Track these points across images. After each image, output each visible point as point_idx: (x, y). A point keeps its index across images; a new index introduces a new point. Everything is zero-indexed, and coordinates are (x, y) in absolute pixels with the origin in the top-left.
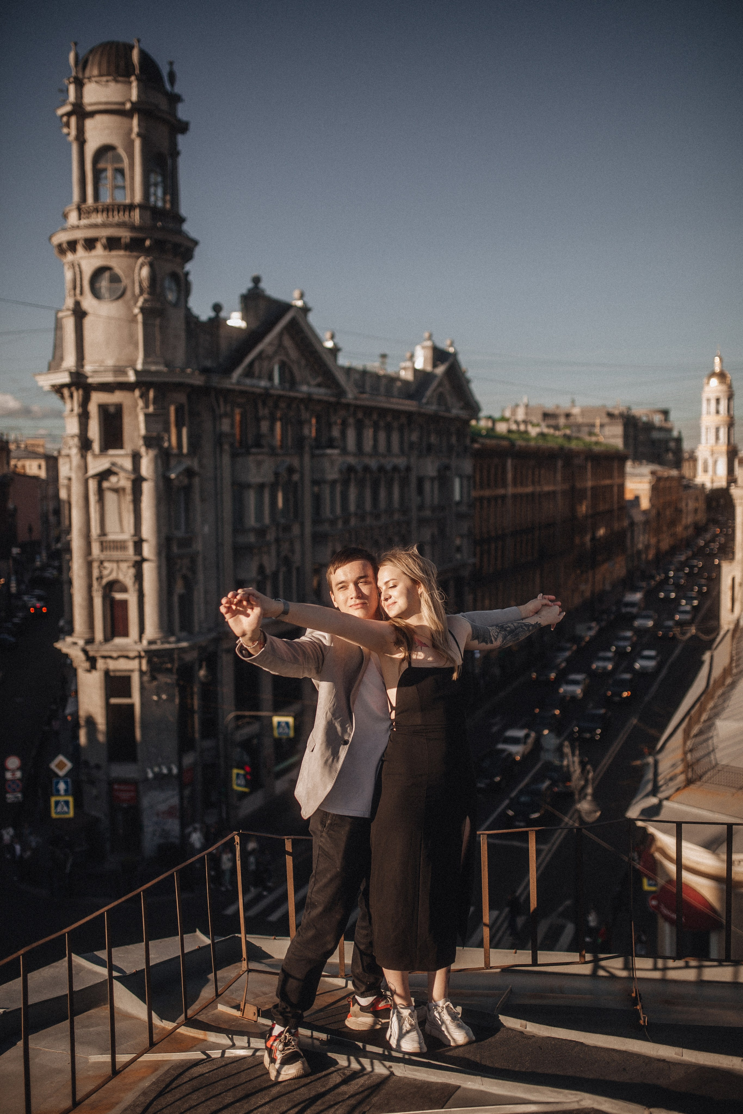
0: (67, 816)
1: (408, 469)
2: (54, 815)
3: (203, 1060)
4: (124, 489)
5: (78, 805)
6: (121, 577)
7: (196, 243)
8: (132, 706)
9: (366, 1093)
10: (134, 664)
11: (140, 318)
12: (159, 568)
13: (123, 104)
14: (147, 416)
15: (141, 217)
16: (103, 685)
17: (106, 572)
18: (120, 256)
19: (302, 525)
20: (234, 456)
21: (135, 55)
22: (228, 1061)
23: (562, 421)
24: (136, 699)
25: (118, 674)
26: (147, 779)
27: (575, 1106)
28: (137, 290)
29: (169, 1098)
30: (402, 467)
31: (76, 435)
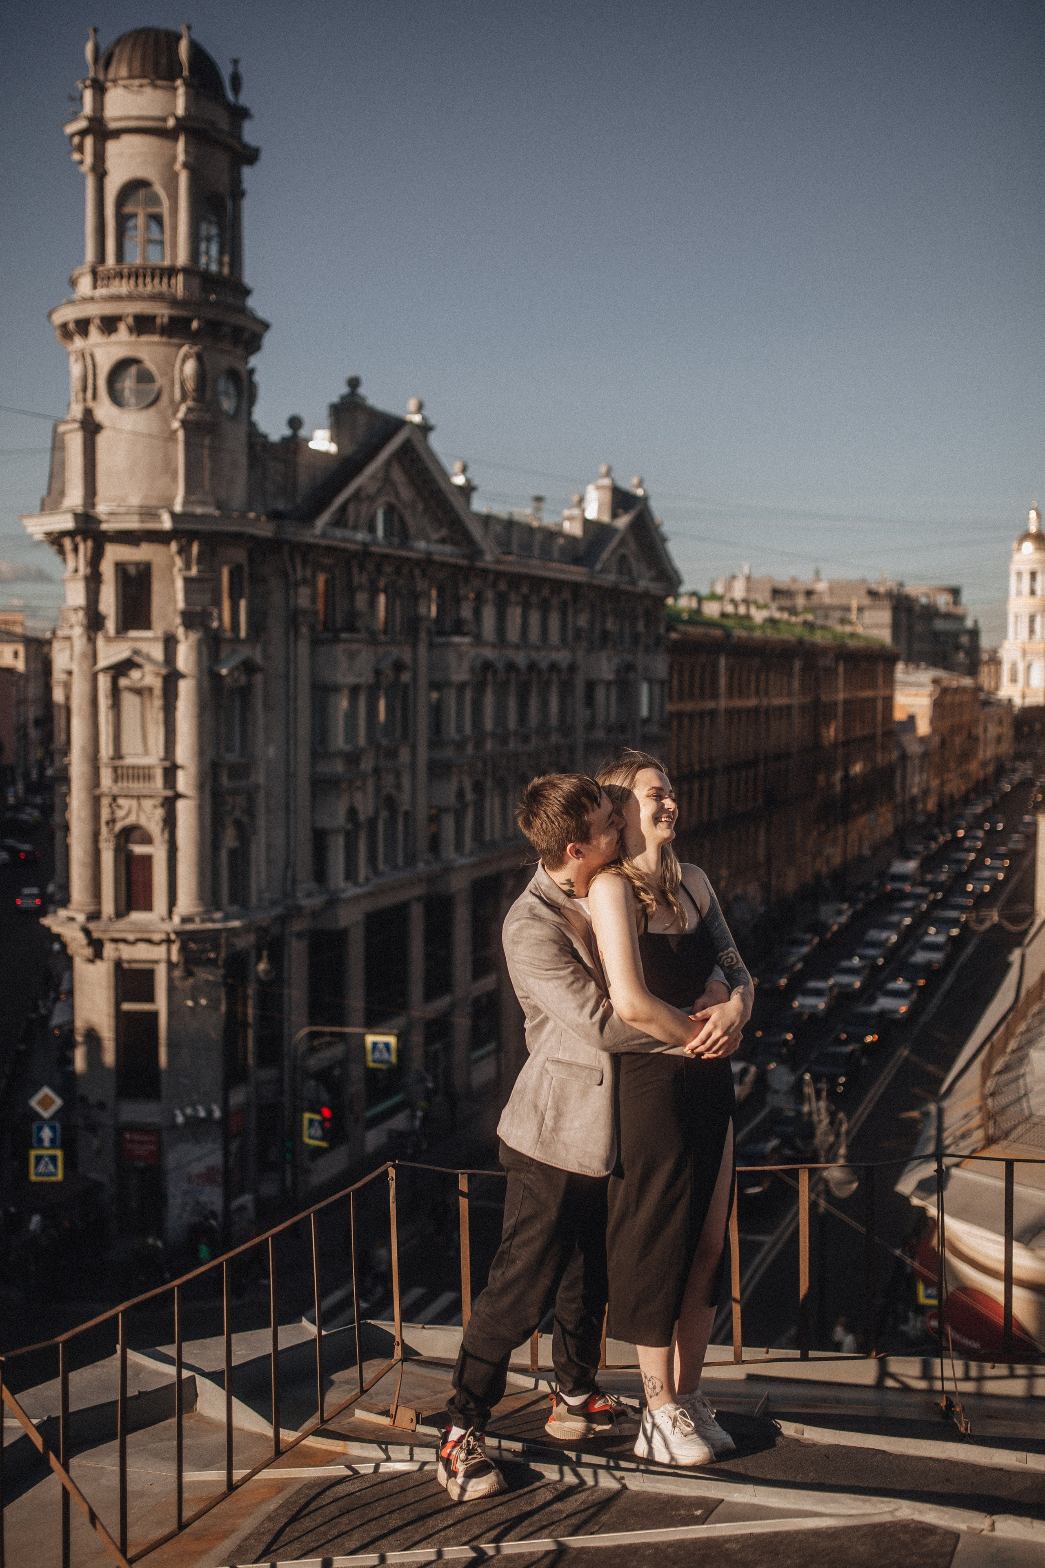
0: (53, 1179)
1: (572, 668)
2: (33, 1178)
4: (150, 690)
5: (70, 1163)
6: (143, 821)
7: (266, 326)
8: (155, 1015)
10: (160, 952)
11: (181, 435)
12: (200, 808)
13: (163, 119)
14: (187, 580)
15: (186, 286)
16: (112, 983)
17: (120, 813)
18: (154, 344)
19: (414, 748)
20: (315, 643)
21: (184, 50)
23: (801, 601)
24: (161, 1004)
25: (135, 966)
26: (174, 1125)
28: (178, 395)
30: (564, 665)
31: (81, 608)
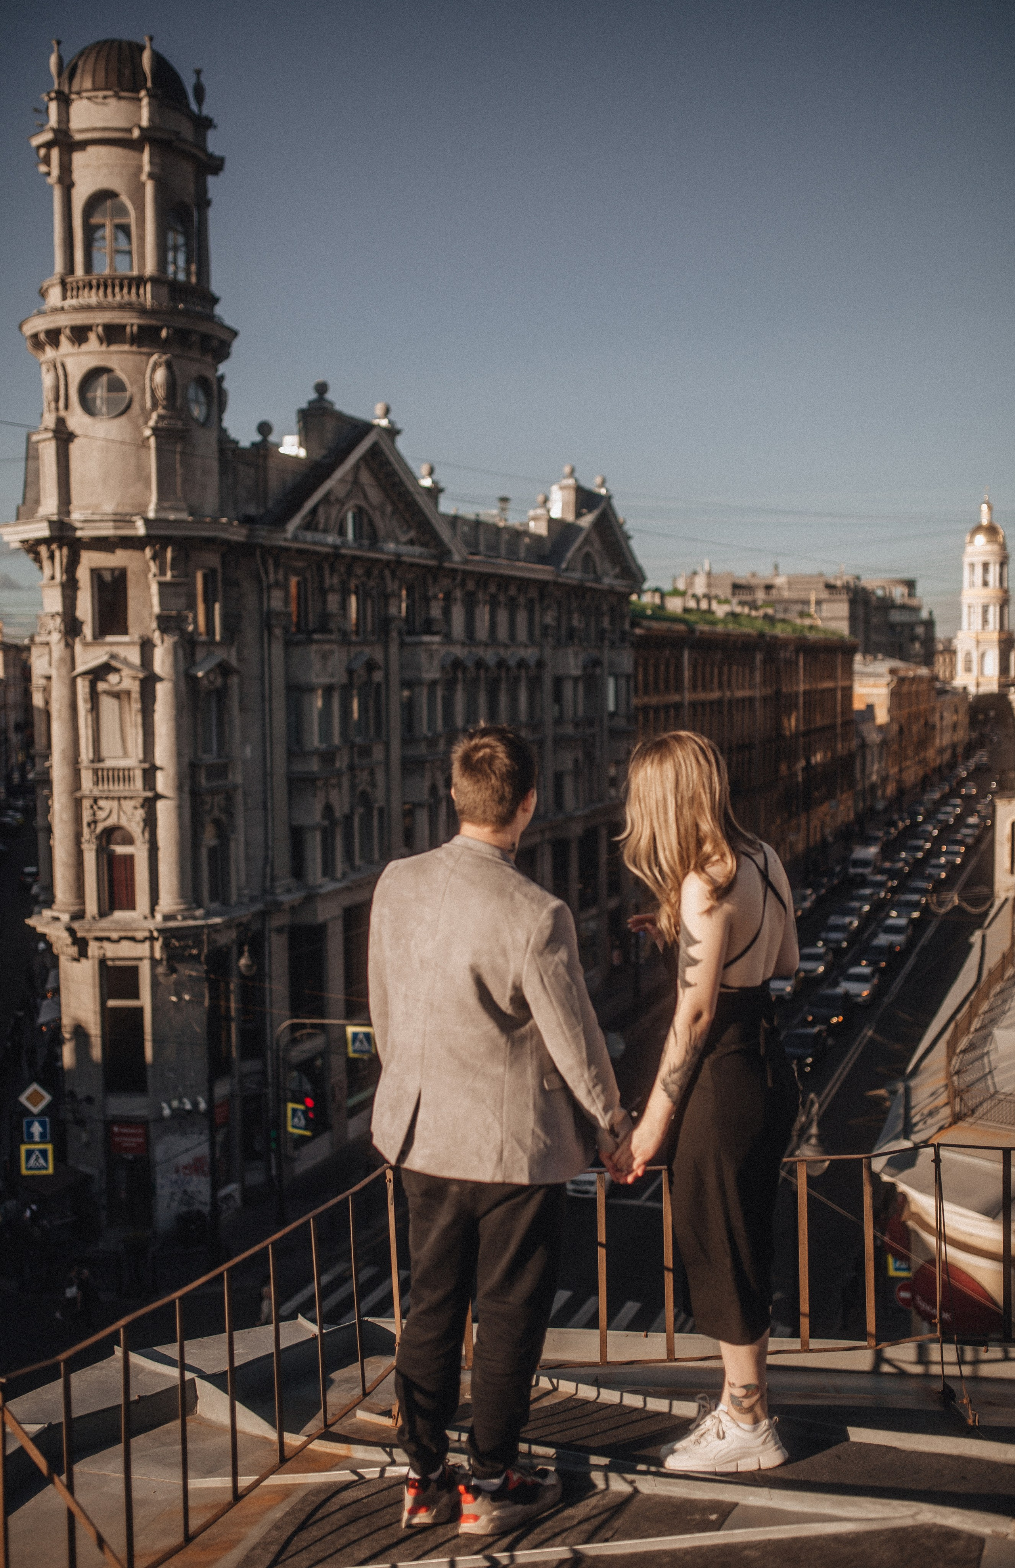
0: (44, 1172)
2: (24, 1172)
3: (354, 1482)
4: (128, 693)
5: (60, 1156)
6: (124, 822)
7: (235, 334)
8: (140, 1011)
9: (604, 1516)
10: (143, 950)
11: (152, 442)
12: (180, 807)
13: (129, 130)
14: (162, 586)
15: (154, 296)
16: (98, 981)
17: (101, 815)
18: (122, 352)
19: (387, 746)
20: (288, 644)
21: (146, 59)
22: (393, 1482)
23: (760, 595)
24: (145, 1000)
25: (119, 964)
26: (161, 1119)
27: (909, 1522)
28: (149, 404)
29: (315, 1532)
30: (532, 662)
31: (58, 614)
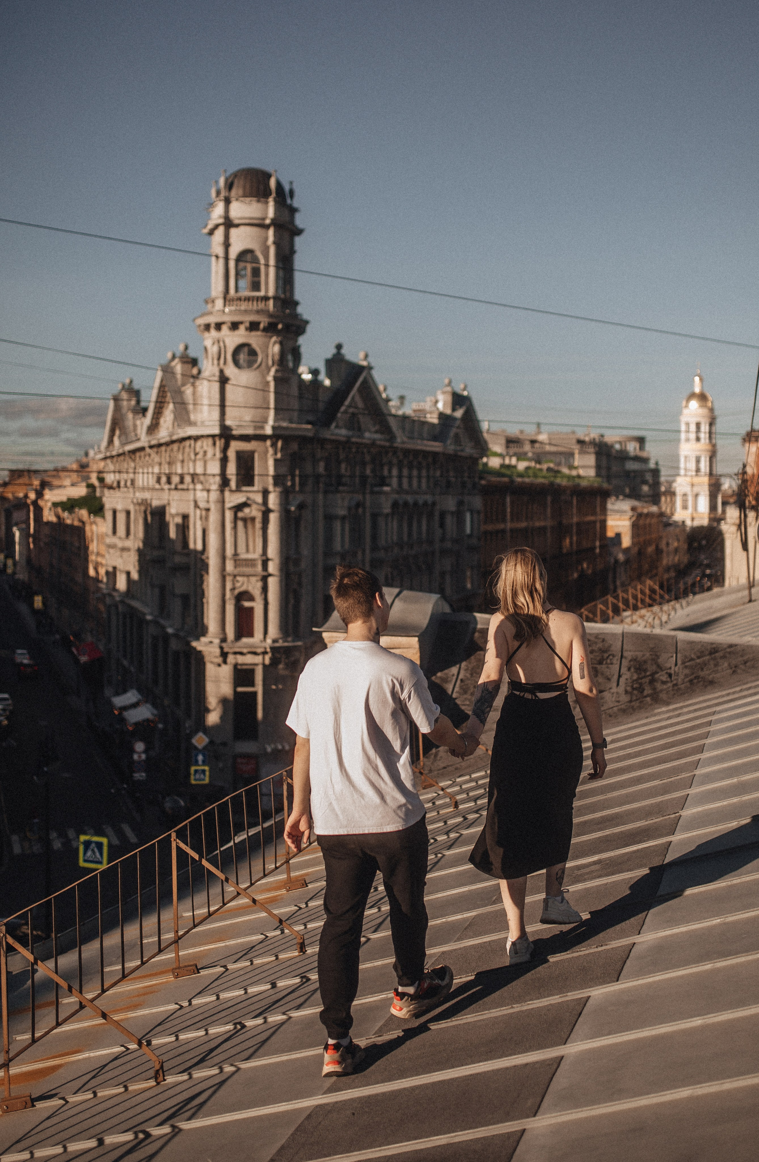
0: (204, 782)
1: (434, 504)
2: (193, 782)
4: (253, 519)
6: (250, 589)
7: (307, 322)
8: (255, 694)
10: (258, 659)
11: (272, 384)
12: (281, 581)
13: (264, 219)
14: (276, 461)
15: (274, 306)
16: (232, 677)
17: (238, 585)
18: (258, 336)
19: (364, 551)
20: (326, 492)
21: (273, 183)
23: (527, 447)
24: (259, 688)
25: (245, 667)
26: (266, 753)
28: (270, 363)
30: (430, 502)
31: (217, 475)
